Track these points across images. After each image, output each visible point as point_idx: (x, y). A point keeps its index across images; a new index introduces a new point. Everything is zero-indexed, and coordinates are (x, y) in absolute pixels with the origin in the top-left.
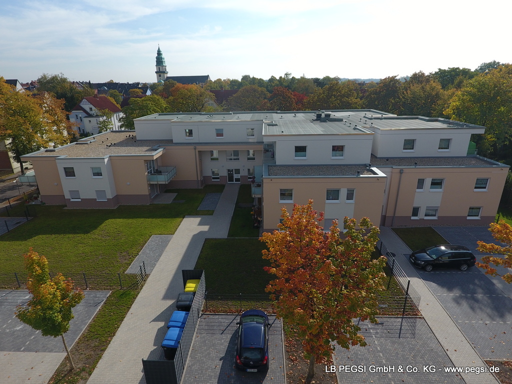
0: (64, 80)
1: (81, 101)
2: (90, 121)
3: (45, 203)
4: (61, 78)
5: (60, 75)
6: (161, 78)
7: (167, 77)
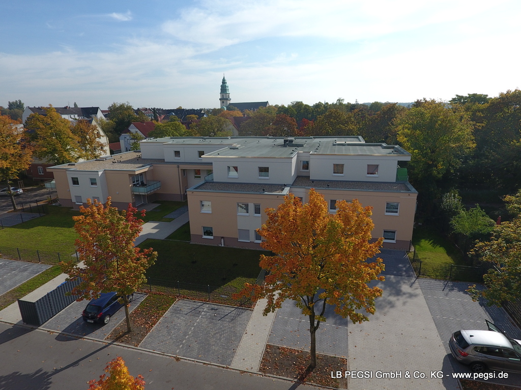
0: (129, 108)
1: (129, 126)
3: (61, 205)
6: (224, 104)
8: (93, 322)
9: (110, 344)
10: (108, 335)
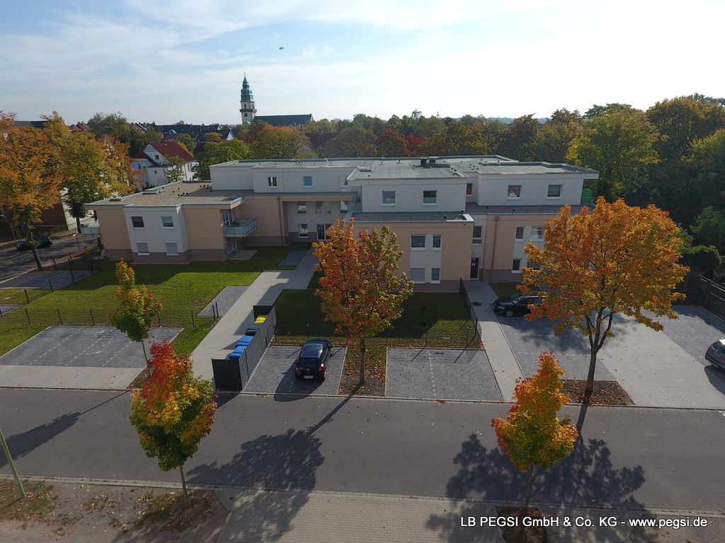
0: (122, 122)
1: (144, 147)
2: (156, 172)
4: (119, 119)
5: (118, 115)
6: (247, 118)
7: (256, 117)
8: (312, 377)
9: (349, 398)
10: (338, 389)
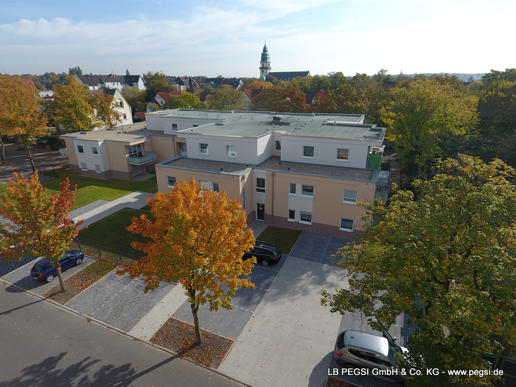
1: (155, 95)
3: (72, 170)
7: (270, 73)
9: (44, 299)
10: (46, 292)
